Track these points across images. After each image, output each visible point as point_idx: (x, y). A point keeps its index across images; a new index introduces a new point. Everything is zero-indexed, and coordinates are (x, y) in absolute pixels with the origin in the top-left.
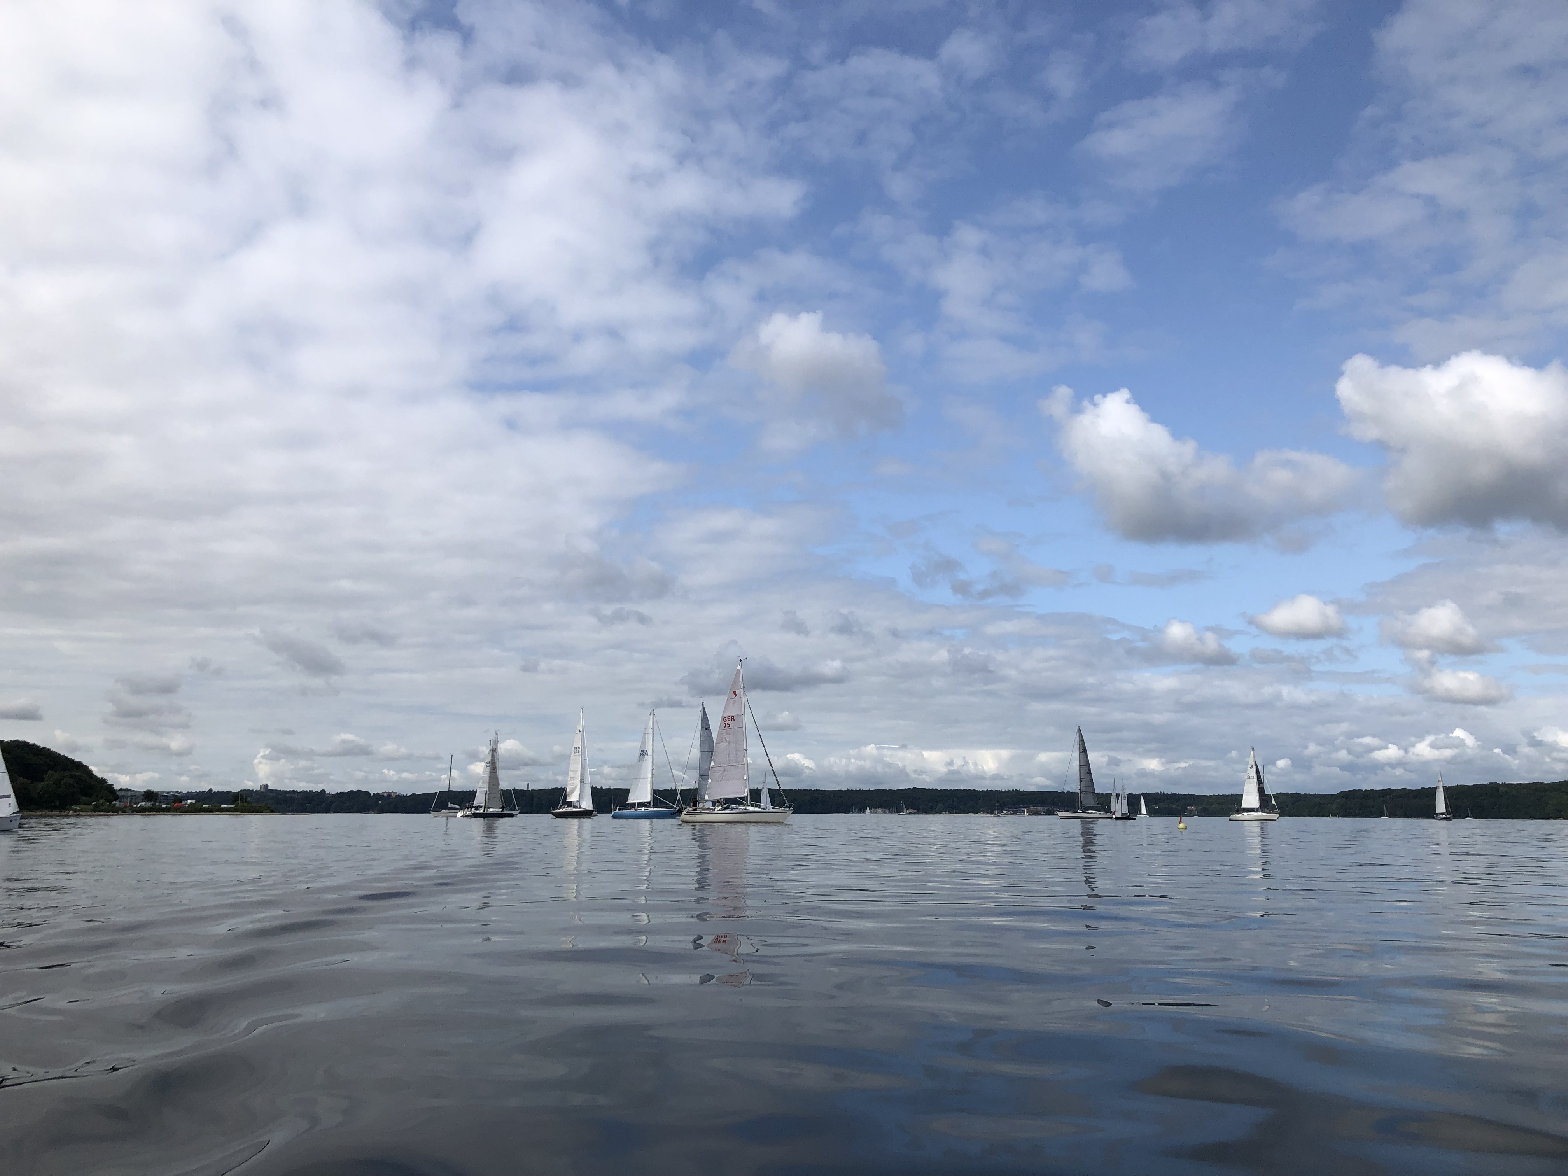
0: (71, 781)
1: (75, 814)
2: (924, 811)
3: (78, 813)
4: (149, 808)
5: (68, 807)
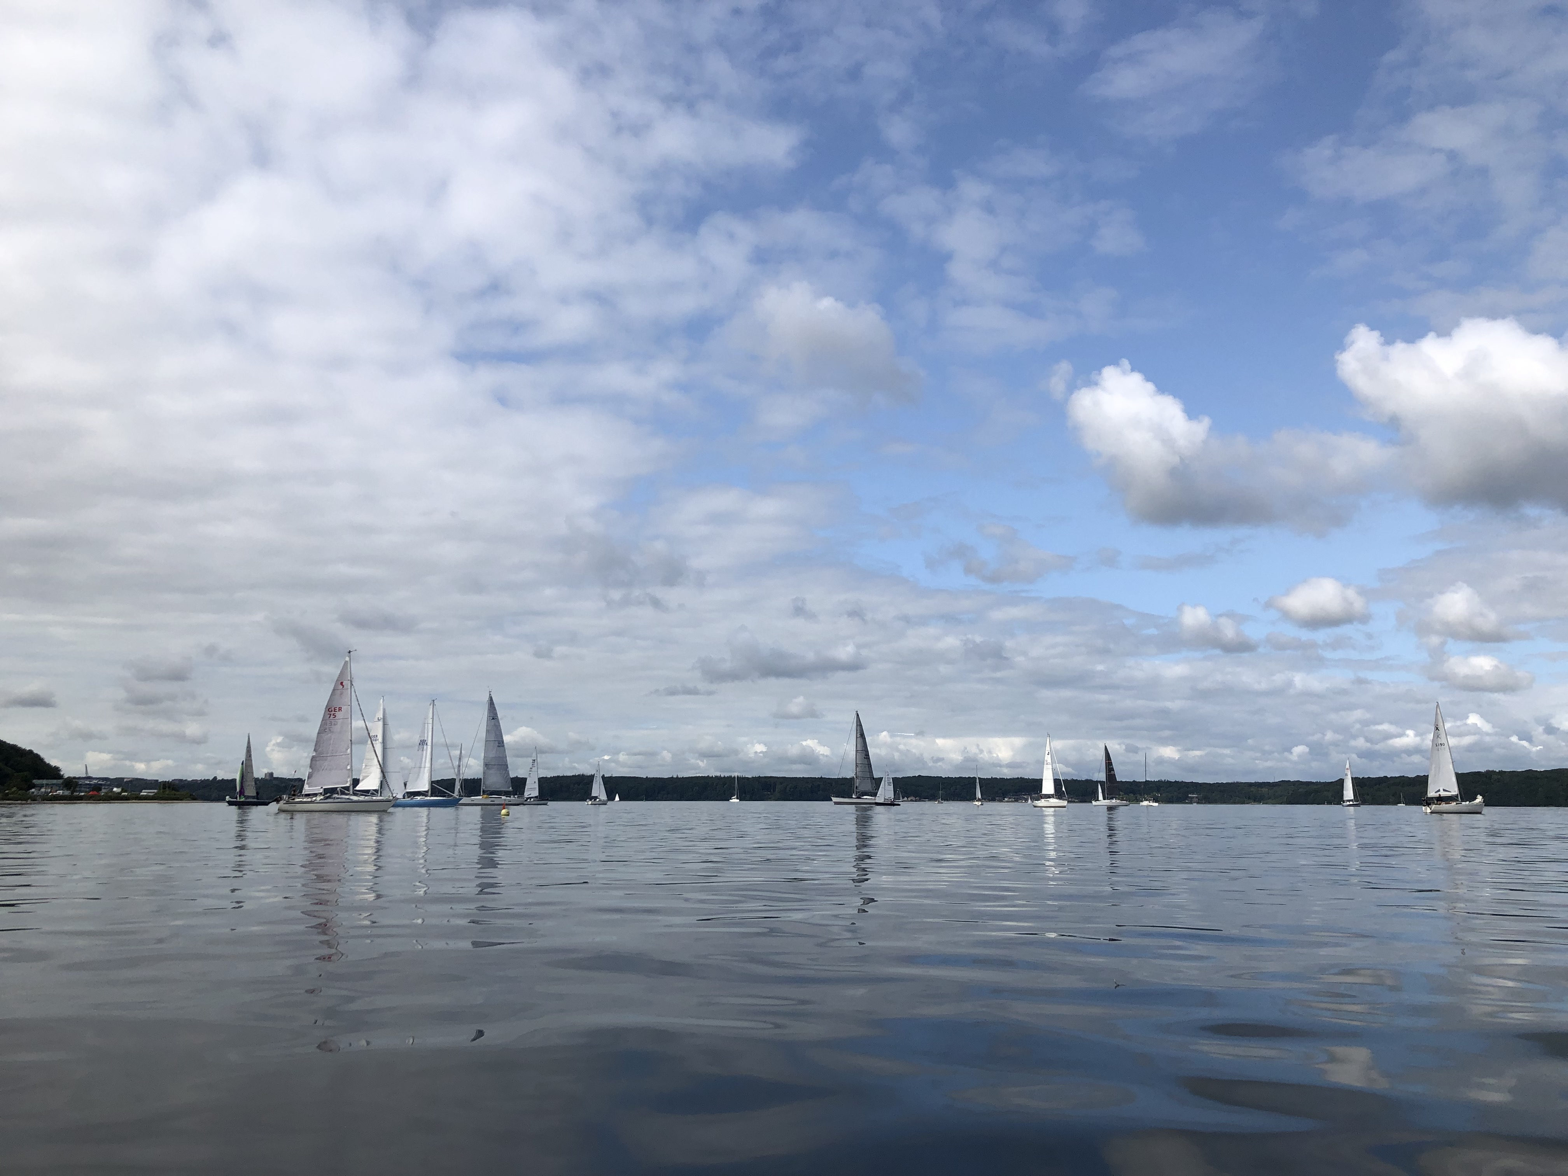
4: (64, 796)
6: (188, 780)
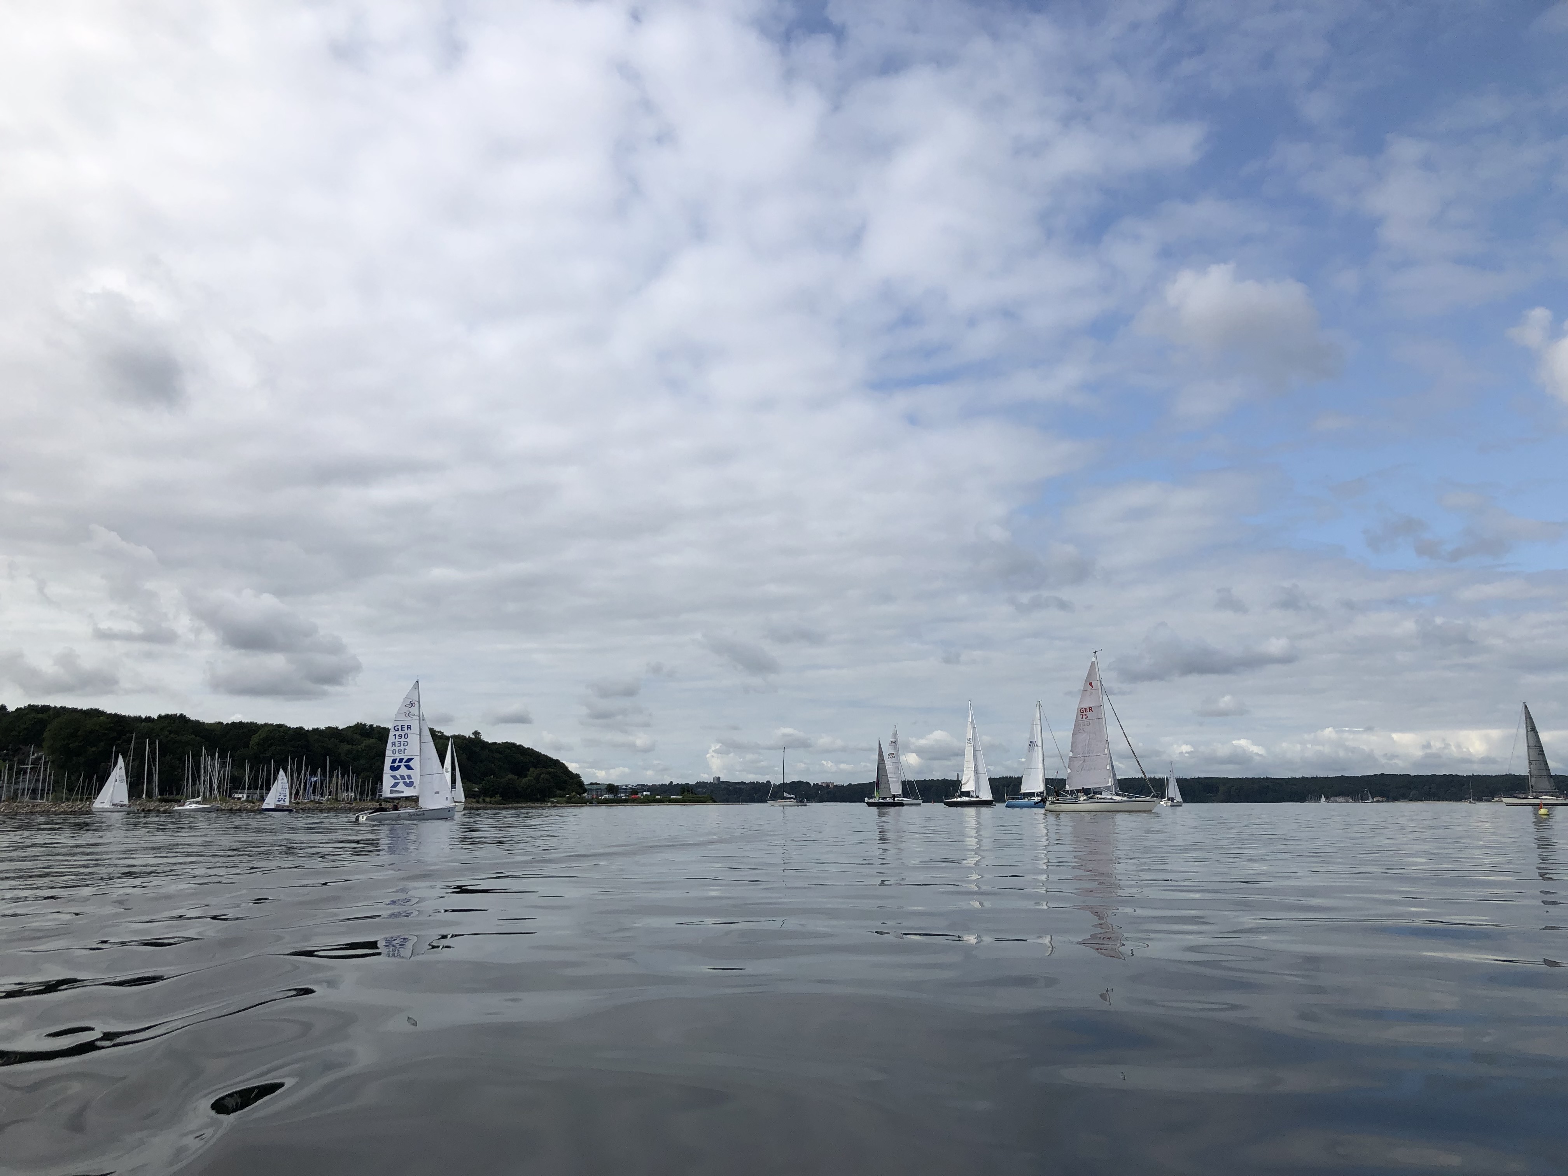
0: (547, 776)
1: (552, 805)
2: (1395, 799)
3: (555, 804)
4: (611, 799)
5: (547, 799)
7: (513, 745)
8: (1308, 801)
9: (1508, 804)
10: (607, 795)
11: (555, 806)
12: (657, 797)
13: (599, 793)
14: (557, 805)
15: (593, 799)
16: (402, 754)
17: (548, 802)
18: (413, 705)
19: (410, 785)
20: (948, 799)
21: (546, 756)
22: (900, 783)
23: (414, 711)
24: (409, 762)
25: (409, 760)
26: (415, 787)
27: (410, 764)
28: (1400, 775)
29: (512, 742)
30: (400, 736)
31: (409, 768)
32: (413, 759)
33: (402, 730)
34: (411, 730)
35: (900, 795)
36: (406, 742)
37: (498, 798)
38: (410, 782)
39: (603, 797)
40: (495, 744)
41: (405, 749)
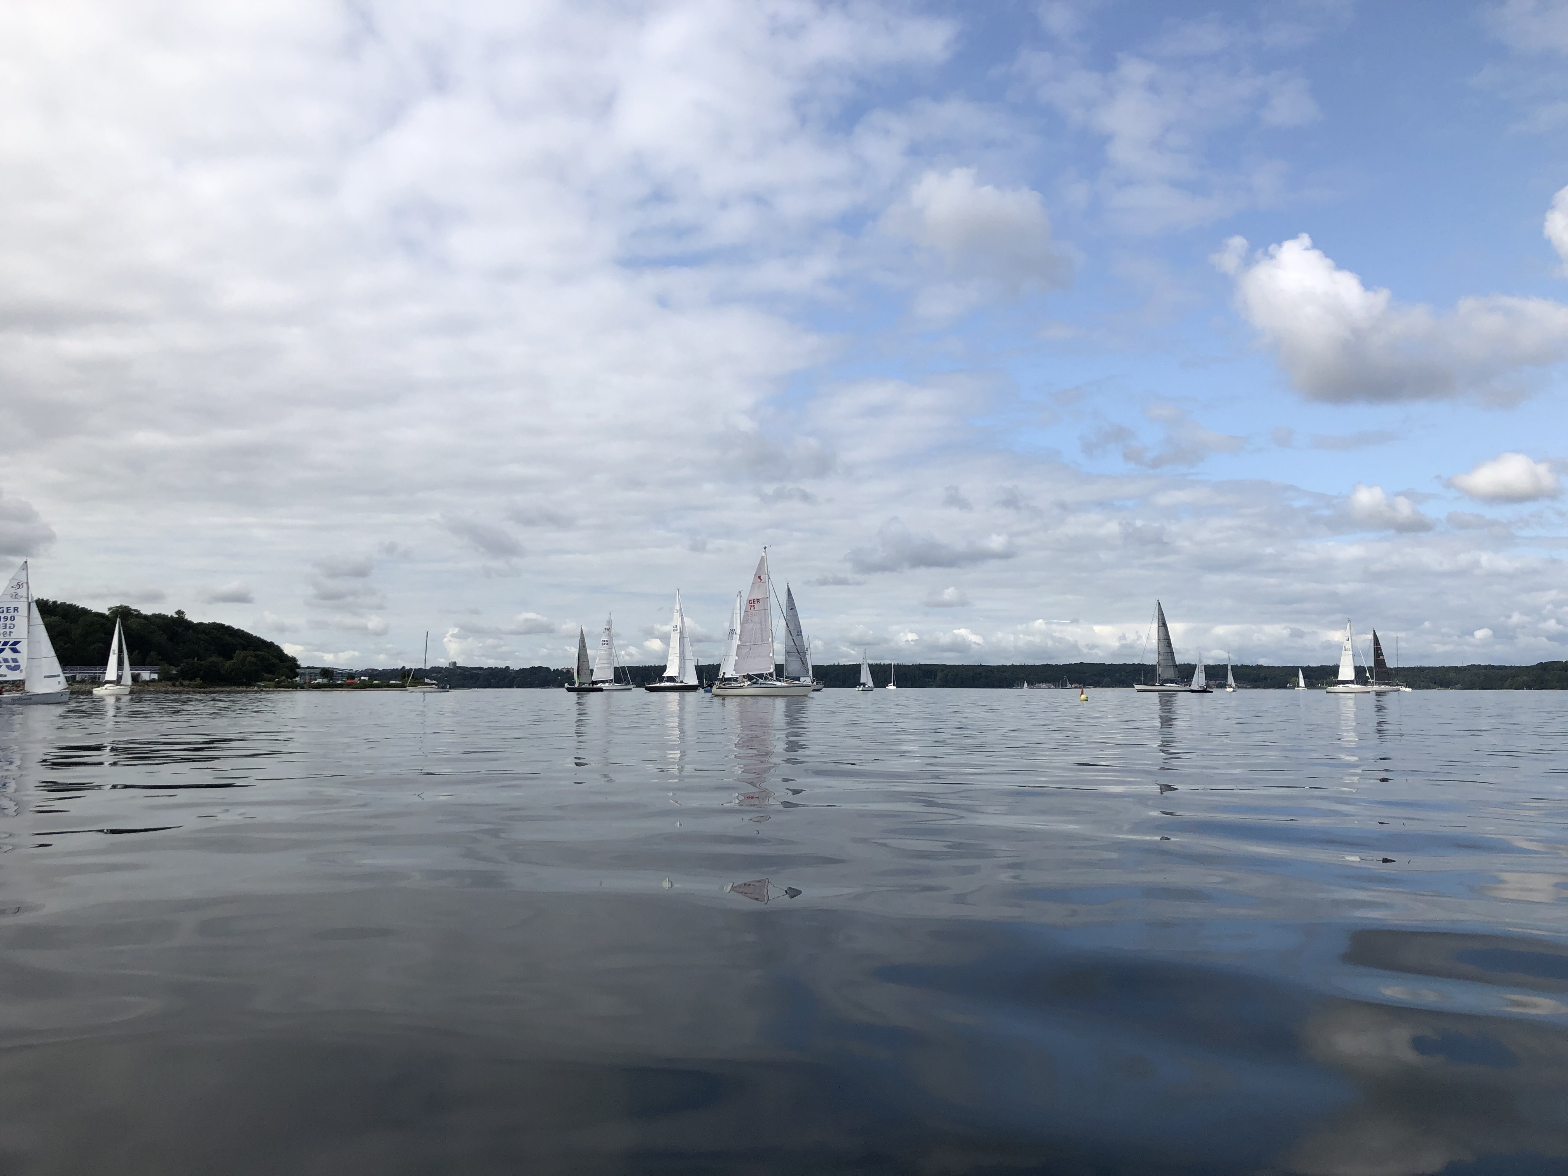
0: (257, 659)
1: (259, 689)
4: (325, 684)
6: (379, 669)
7: (221, 627)
8: (1015, 687)
9: (1139, 691)
10: (321, 680)
11: (262, 691)
12: (374, 682)
13: (313, 677)
14: (264, 689)
15: (305, 683)
16: (8, 637)
17: (255, 686)
18: (21, 586)
19: (17, 668)
20: (650, 684)
21: (259, 638)
22: (612, 669)
23: (22, 592)
24: (15, 645)
25: (16, 643)
26: (21, 670)
27: (17, 647)
28: (1097, 664)
29: (220, 622)
30: (6, 619)
31: (15, 651)
32: (20, 642)
33: (7, 612)
34: (18, 612)
35: (612, 680)
36: (12, 624)
37: (198, 681)
38: (15, 665)
39: (316, 682)
40: (201, 624)
41: (10, 632)
